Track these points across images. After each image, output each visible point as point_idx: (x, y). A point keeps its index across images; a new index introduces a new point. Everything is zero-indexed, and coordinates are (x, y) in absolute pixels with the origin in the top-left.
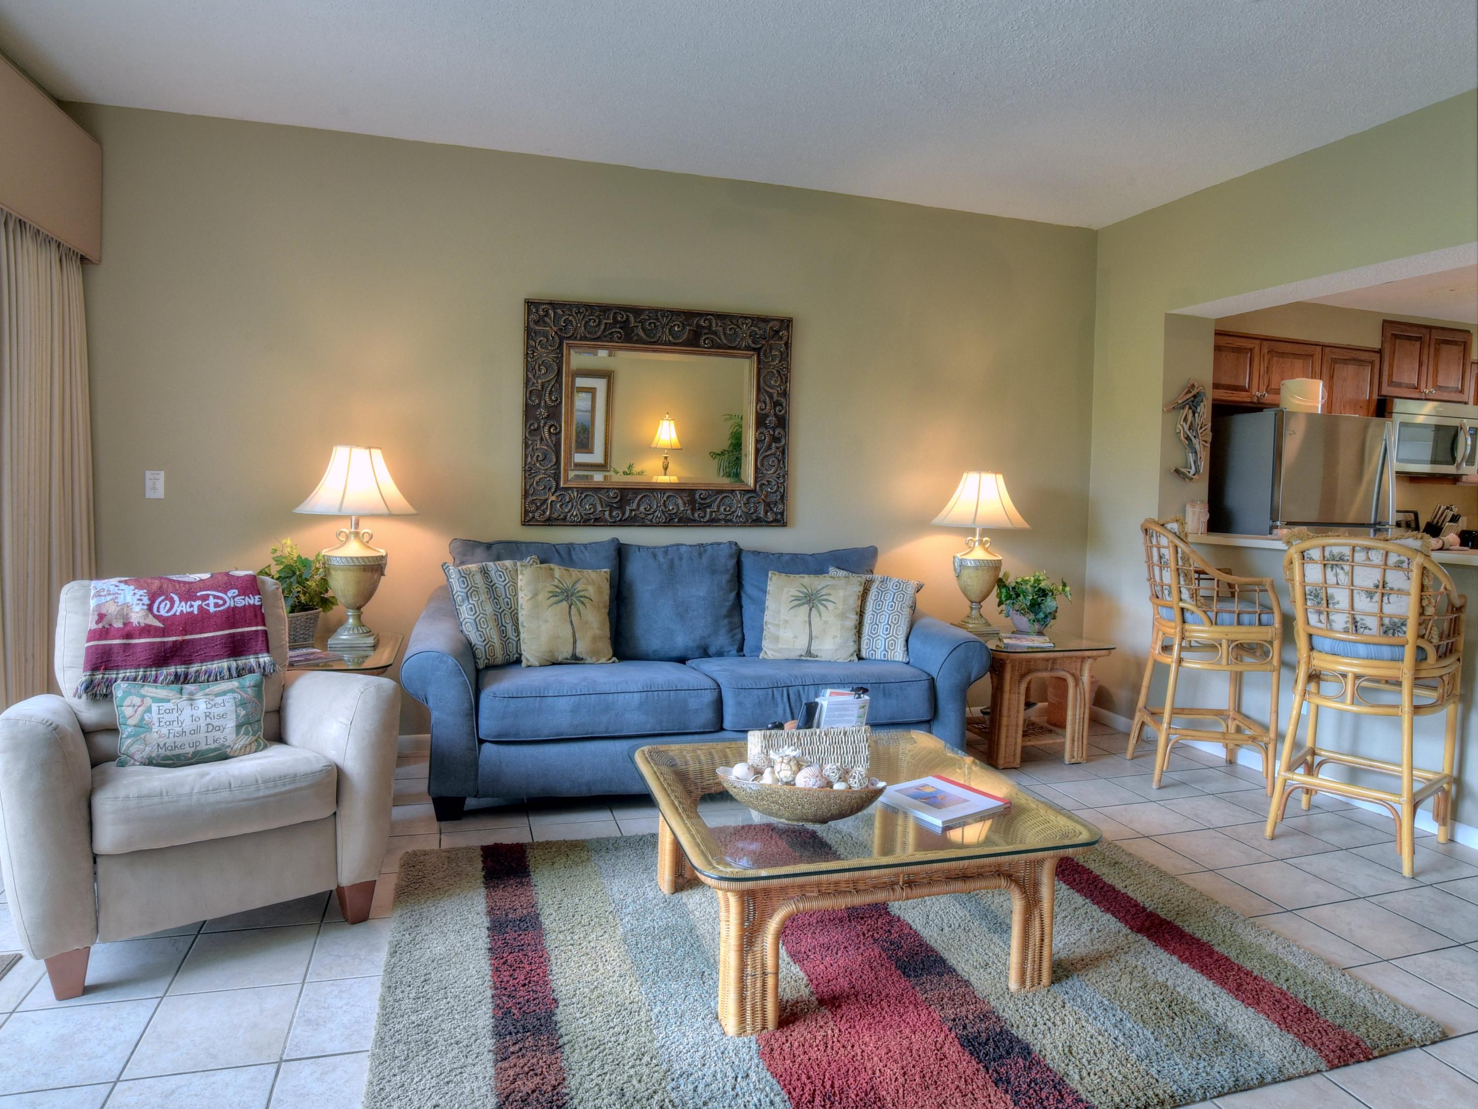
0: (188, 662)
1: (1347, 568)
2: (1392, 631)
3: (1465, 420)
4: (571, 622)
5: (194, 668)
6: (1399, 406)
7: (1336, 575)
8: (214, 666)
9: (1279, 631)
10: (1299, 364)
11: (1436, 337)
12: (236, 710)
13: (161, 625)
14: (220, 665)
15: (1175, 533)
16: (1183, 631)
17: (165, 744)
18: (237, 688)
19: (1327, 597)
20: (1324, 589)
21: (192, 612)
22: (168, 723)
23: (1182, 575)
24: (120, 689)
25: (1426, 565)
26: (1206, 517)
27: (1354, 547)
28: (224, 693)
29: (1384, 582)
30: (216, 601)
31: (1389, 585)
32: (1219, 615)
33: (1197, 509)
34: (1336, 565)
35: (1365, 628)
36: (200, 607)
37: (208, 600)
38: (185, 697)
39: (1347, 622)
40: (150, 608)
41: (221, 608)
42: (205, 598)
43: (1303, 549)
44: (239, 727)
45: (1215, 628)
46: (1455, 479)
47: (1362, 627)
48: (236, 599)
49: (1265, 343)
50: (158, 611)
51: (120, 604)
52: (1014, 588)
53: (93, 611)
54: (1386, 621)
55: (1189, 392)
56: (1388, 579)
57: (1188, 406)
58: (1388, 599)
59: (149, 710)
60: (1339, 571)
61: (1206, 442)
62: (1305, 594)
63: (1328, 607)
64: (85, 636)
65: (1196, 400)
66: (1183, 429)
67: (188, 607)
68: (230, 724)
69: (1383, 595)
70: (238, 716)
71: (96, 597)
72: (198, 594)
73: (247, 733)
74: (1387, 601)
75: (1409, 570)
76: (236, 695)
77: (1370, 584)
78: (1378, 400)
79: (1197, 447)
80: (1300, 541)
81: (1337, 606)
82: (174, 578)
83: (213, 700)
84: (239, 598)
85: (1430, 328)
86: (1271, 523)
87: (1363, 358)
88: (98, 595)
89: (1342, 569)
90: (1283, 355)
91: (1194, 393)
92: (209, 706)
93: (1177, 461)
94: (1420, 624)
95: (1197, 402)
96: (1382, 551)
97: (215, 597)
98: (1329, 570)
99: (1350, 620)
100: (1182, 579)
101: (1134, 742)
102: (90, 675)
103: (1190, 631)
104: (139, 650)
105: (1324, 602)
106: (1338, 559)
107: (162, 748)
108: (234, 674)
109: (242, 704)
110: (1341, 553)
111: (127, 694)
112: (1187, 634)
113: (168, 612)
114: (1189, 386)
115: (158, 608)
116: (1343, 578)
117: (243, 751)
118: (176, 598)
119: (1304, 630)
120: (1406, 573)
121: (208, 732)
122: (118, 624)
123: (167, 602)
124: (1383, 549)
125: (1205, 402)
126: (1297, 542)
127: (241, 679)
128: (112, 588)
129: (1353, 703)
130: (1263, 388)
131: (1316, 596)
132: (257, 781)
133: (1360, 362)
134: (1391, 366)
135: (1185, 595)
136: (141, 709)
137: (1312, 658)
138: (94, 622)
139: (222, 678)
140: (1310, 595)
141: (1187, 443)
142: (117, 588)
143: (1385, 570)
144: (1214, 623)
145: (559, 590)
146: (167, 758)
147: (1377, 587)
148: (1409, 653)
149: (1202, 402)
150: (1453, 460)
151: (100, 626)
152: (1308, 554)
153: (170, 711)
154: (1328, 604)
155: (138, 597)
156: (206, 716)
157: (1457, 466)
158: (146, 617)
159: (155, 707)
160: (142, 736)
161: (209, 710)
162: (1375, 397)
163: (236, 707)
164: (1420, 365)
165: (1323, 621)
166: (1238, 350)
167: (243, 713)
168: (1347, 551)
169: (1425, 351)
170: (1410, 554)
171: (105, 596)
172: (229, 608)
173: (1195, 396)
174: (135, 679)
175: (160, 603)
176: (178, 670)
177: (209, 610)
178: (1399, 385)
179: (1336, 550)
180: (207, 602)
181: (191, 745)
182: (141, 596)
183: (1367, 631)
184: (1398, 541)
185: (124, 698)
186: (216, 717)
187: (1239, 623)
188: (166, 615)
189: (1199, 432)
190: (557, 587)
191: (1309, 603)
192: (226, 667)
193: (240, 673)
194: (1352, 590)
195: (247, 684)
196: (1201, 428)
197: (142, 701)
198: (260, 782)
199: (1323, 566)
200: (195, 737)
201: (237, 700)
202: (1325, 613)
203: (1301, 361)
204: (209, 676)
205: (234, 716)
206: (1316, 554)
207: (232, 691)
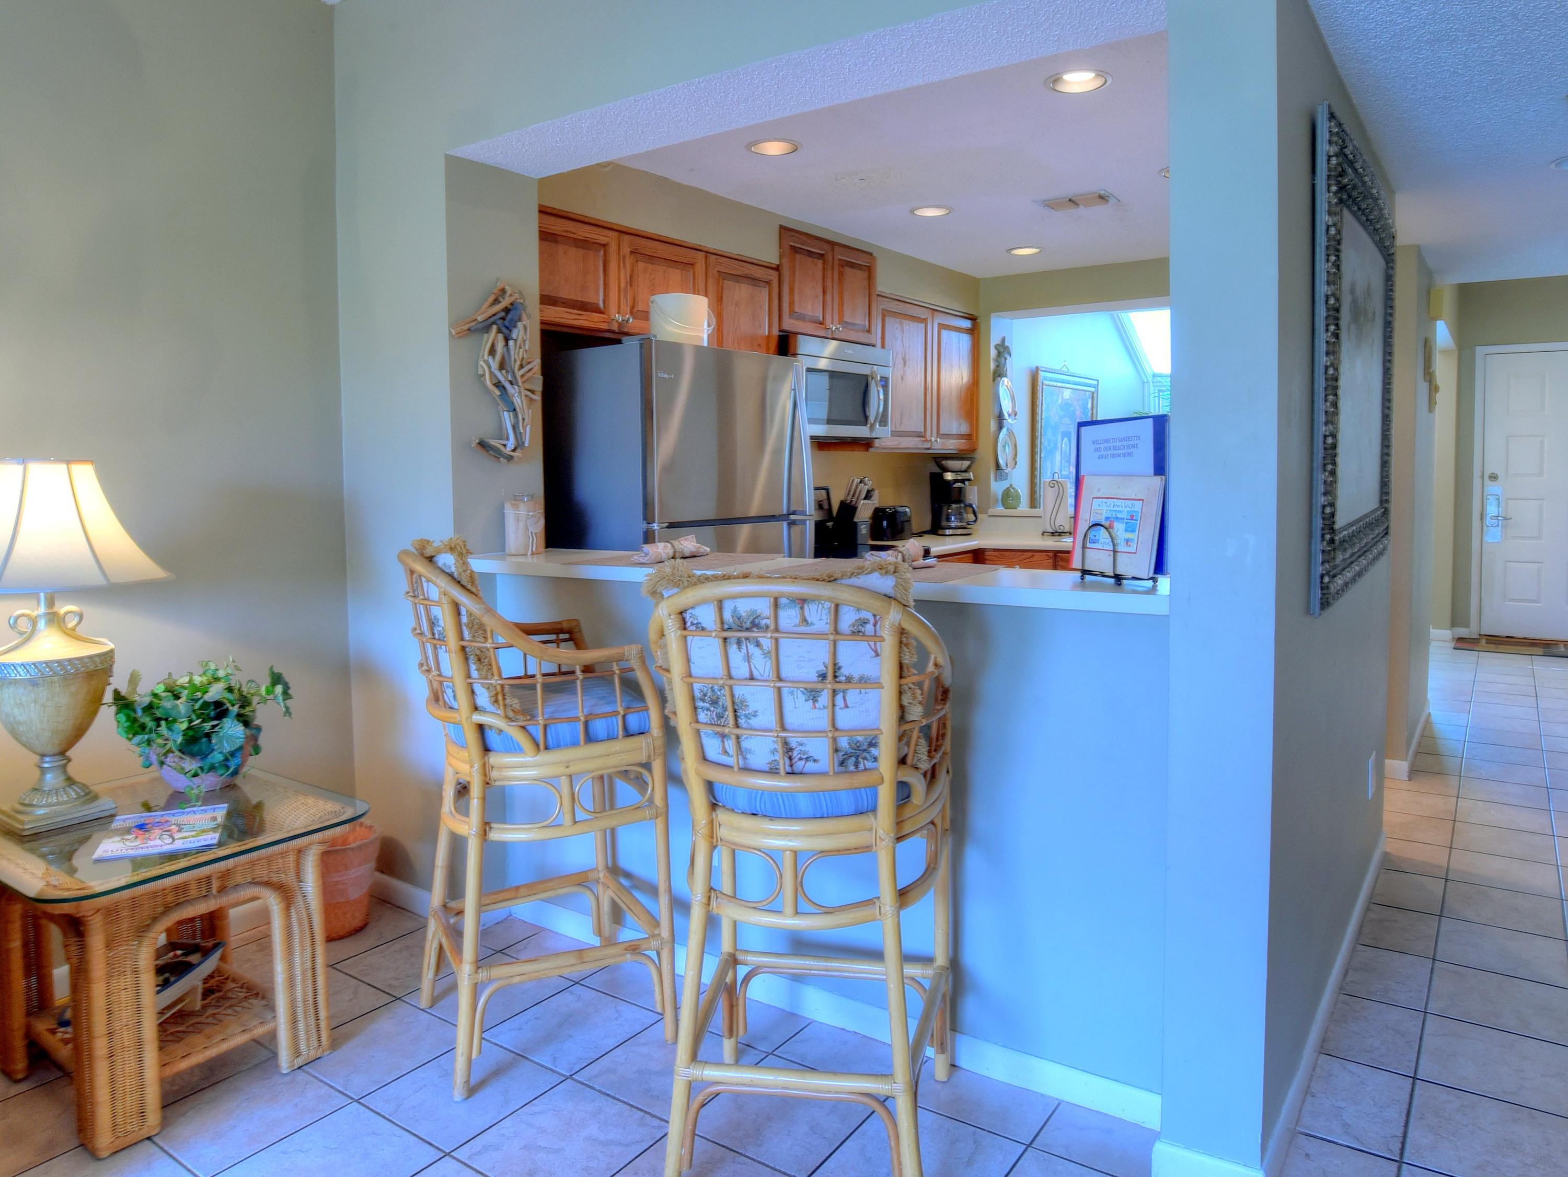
1: (767, 643)
2: (853, 759)
3: (875, 367)
6: (806, 345)
7: (748, 658)
9: (659, 743)
10: (675, 275)
11: (840, 257)
15: (451, 575)
16: (485, 770)
19: (733, 703)
20: (727, 688)
23: (472, 659)
25: (905, 626)
26: (539, 525)
27: (776, 599)
29: (835, 664)
31: (845, 671)
32: (551, 731)
33: (523, 510)
34: (747, 639)
35: (807, 759)
39: (774, 751)
43: (681, 608)
45: (545, 757)
46: (866, 444)
47: (801, 759)
49: (626, 237)
52: (149, 708)
54: (844, 743)
55: (496, 301)
56: (842, 660)
57: (495, 327)
58: (844, 697)
60: (752, 649)
61: (533, 392)
62: (693, 699)
63: (737, 726)
65: (509, 316)
66: (490, 367)
69: (835, 693)
74: (842, 705)
75: (877, 637)
77: (810, 673)
78: (780, 336)
79: (518, 401)
80: (675, 590)
81: (754, 722)
85: (832, 244)
86: (644, 526)
87: (759, 276)
89: (758, 645)
90: (652, 259)
91: (505, 303)
93: (484, 427)
94: (900, 738)
95: (511, 320)
96: (827, 604)
98: (733, 649)
99: (779, 747)
100: (473, 667)
101: (431, 975)
103: (500, 768)
105: (729, 714)
106: (748, 625)
110: (754, 611)
112: (494, 774)
114: (495, 291)
116: (763, 666)
119: (698, 773)
120: (872, 644)
124: (830, 600)
125: (525, 321)
126: (671, 592)
129: (797, 913)
130: (626, 308)
131: (714, 702)
133: (754, 281)
134: (792, 290)
135: (483, 698)
137: (716, 825)
140: (703, 700)
141: (498, 393)
143: (835, 642)
144: (543, 745)
147: (823, 676)
148: (886, 796)
149: (520, 320)
150: (865, 420)
152: (692, 616)
154: (736, 717)
157: (871, 427)
162: (776, 332)
164: (824, 292)
165: (731, 752)
166: (583, 244)
168: (763, 607)
169: (829, 273)
170: (877, 604)
173: (507, 310)
178: (801, 318)
179: (744, 607)
183: (810, 766)
184: (855, 581)
187: (590, 738)
189: (519, 374)
191: (702, 716)
194: (779, 689)
196: (521, 367)
199: (721, 641)
202: (733, 737)
203: (678, 272)
206: (707, 616)
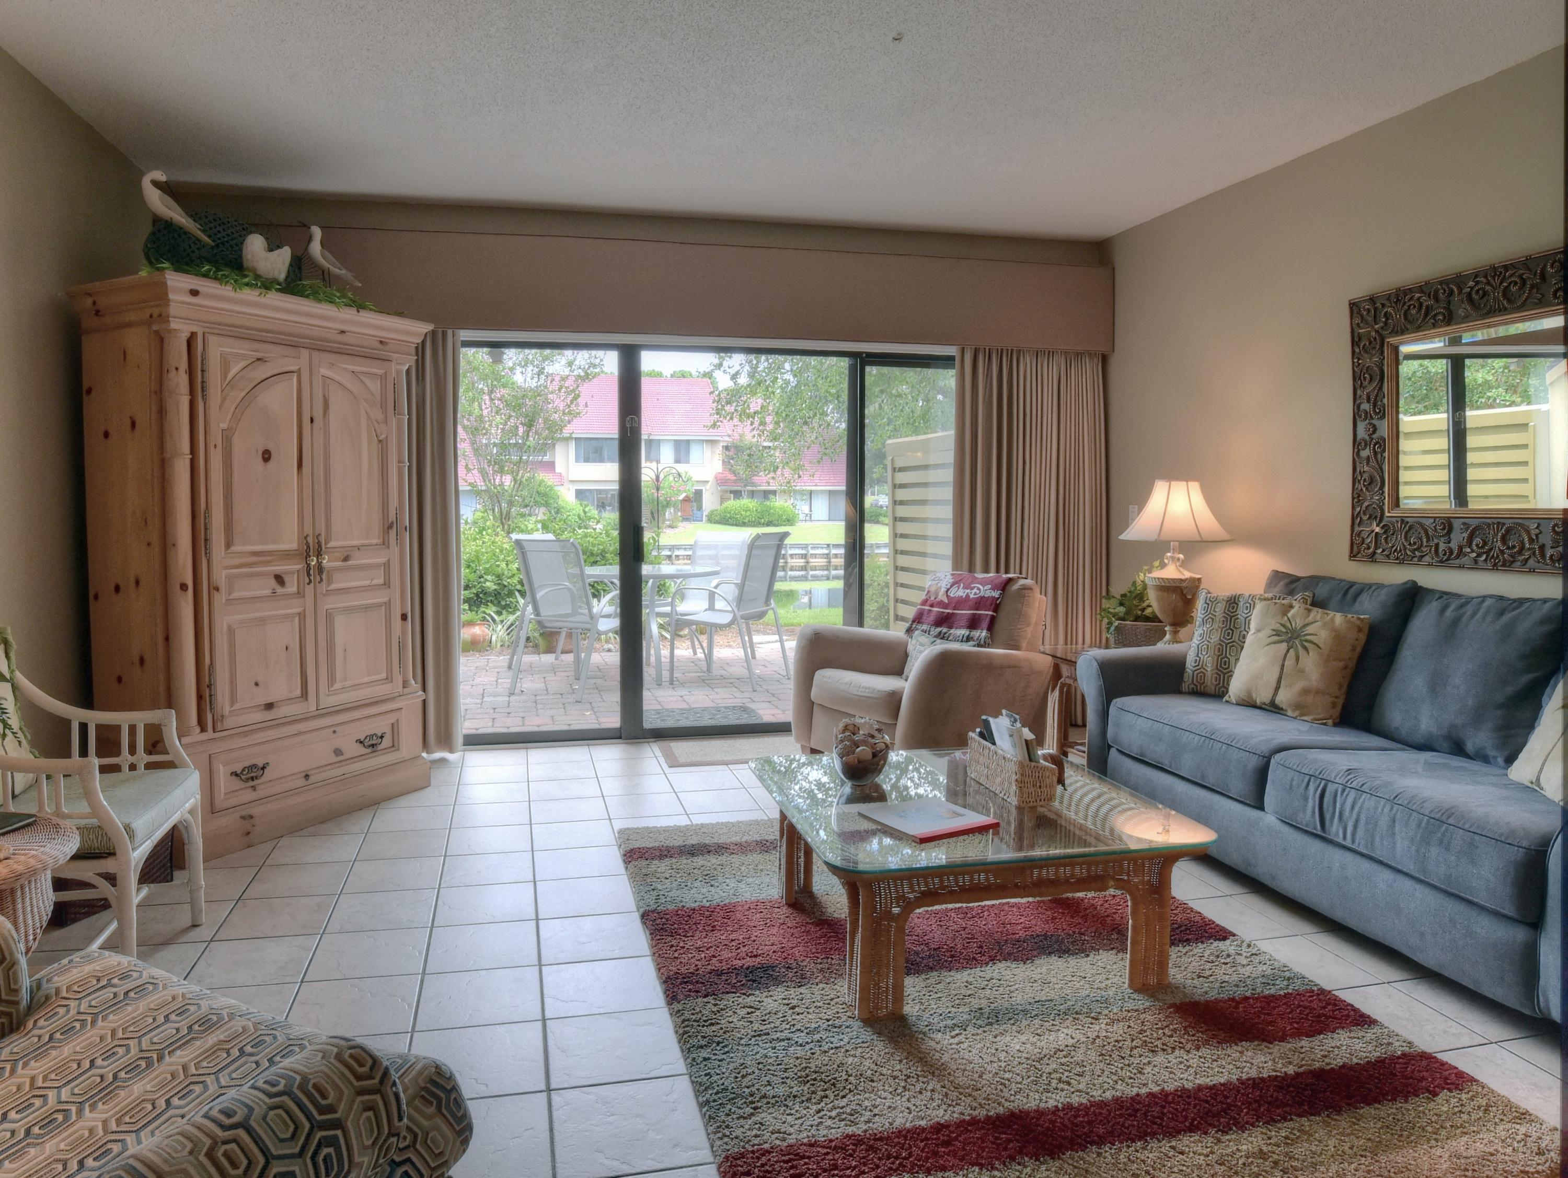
4: (1283, 666)
13: (947, 602)
21: (963, 596)
36: (967, 594)
40: (947, 590)
41: (976, 596)
50: (950, 593)
67: (963, 593)
72: (972, 586)
84: (988, 591)
102: (911, 624)
104: (933, 614)
113: (954, 594)
118: (962, 586)
122: (933, 598)
123: (957, 588)
145: (1284, 630)
158: (943, 595)
172: (980, 596)
174: (924, 631)
175: (954, 588)
176: (943, 630)
177: (970, 597)
188: (952, 596)
190: (1283, 626)
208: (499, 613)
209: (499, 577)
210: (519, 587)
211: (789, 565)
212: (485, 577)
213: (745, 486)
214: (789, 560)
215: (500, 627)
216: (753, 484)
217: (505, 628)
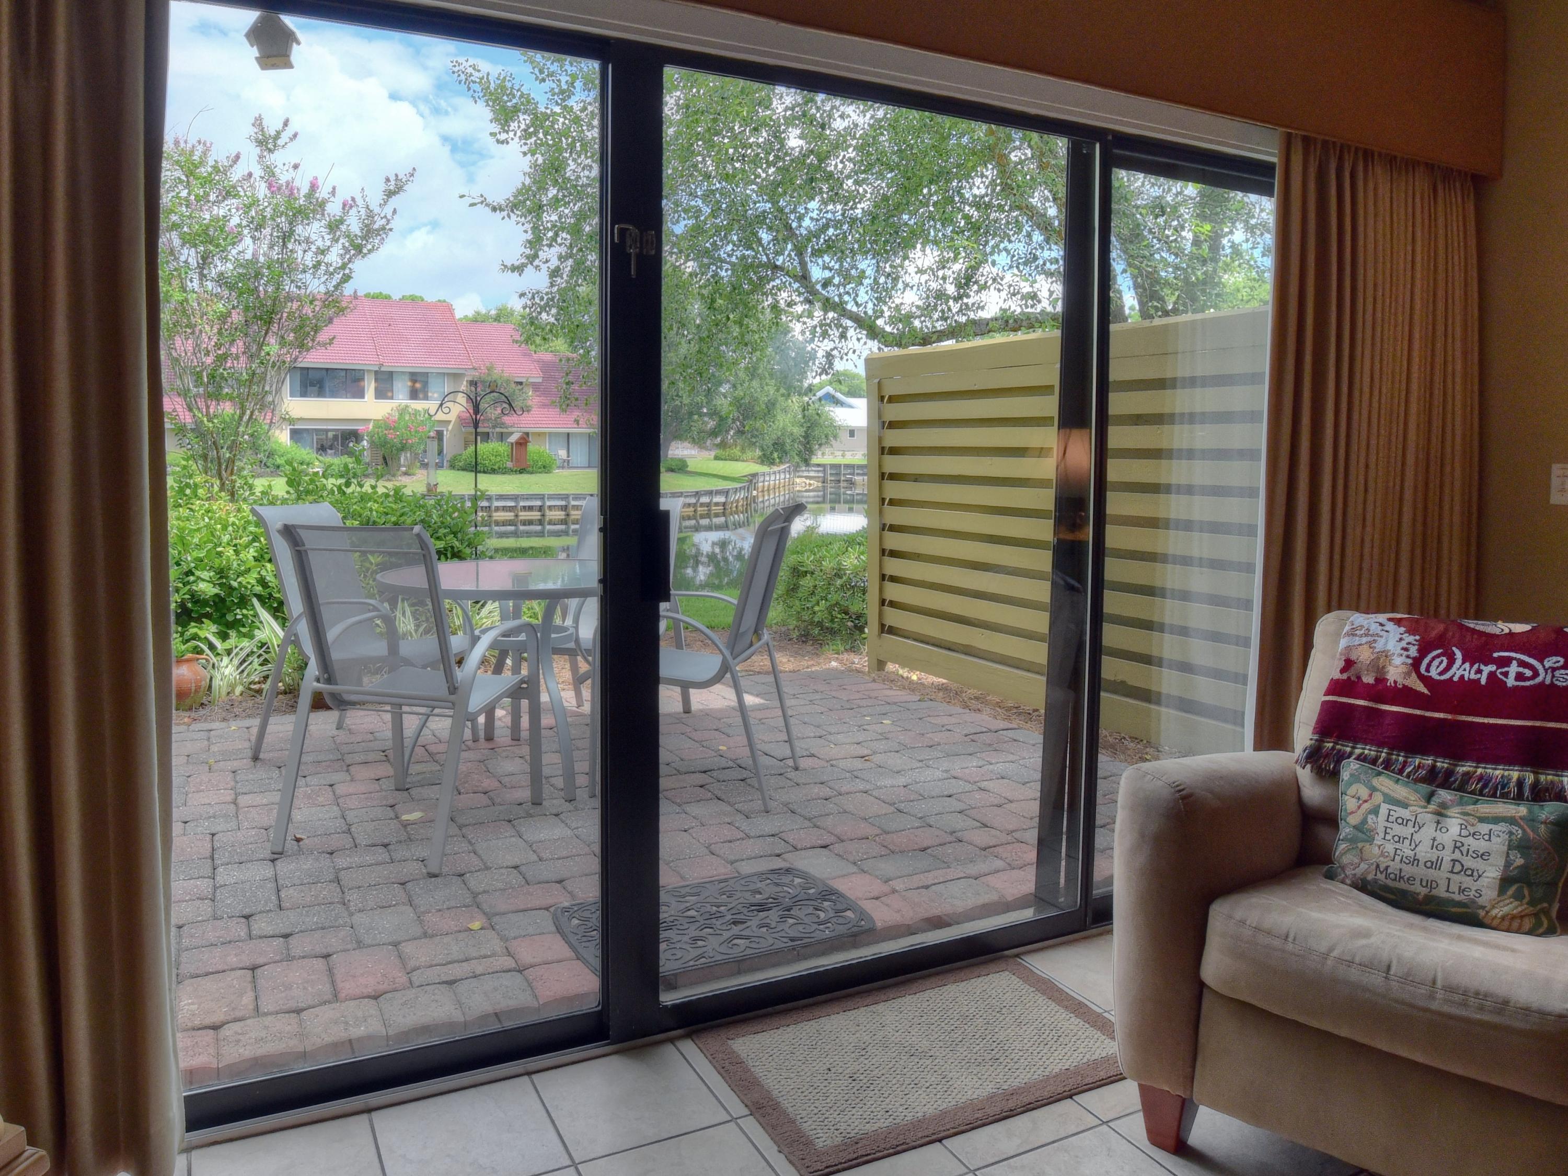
0: (1458, 756)
5: (1464, 768)
8: (1497, 772)
12: (1508, 853)
13: (1426, 691)
14: (1506, 773)
17: (1387, 868)
18: (1521, 818)
21: (1479, 680)
22: (1396, 839)
24: (1349, 768)
28: (1496, 820)
30: (1521, 669)
36: (1492, 675)
37: (1508, 666)
38: (1432, 807)
40: (1416, 664)
41: (1528, 683)
42: (1506, 662)
44: (1505, 882)
48: (1557, 673)
50: (1428, 670)
51: (1377, 650)
53: (1341, 654)
59: (1375, 811)
64: (1325, 684)
67: (1473, 671)
68: (1492, 873)
70: (1508, 864)
71: (1349, 635)
72: (1496, 655)
73: (1518, 896)
76: (1514, 829)
82: (1471, 624)
83: (1473, 825)
84: (1563, 671)
88: (1352, 633)
92: (1464, 833)
97: (1522, 664)
102: (1316, 740)
104: (1388, 721)
107: (1381, 873)
108: (1527, 793)
109: (1522, 846)
111: (1355, 779)
113: (1441, 674)
115: (1429, 665)
117: (1506, 923)
118: (1459, 655)
121: (1452, 872)
122: (1368, 679)
123: (1444, 659)
127: (1536, 808)
128: (1375, 628)
132: (1434, 982)
136: (1366, 806)
138: (1338, 670)
139: (1505, 796)
142: (1381, 628)
146: (1386, 888)
151: (1345, 676)
153: (1404, 822)
155: (1403, 644)
156: (1456, 847)
158: (1408, 674)
159: (1384, 809)
160: (1360, 845)
161: (1463, 840)
163: (1509, 849)
167: (1520, 861)
171: (1361, 636)
172: (1542, 684)
174: (1374, 762)
175: (1433, 659)
176: (1439, 764)
177: (1505, 683)
180: (1506, 669)
181: (1424, 884)
182: (1409, 643)
185: (1350, 784)
186: (1471, 852)
188: (1438, 678)
192: (1515, 779)
193: (1539, 794)
195: (1543, 816)
197: (1371, 795)
198: (1439, 984)
200: (1432, 874)
201: (1514, 837)
204: (1485, 786)
205: (1501, 862)
207: (1512, 821)
208: (224, 636)
209: (222, 573)
210: (258, 589)
211: (547, 519)
212: (198, 573)
213: (494, 427)
214: (548, 512)
215: (226, 660)
216: (503, 425)
217: (236, 662)
